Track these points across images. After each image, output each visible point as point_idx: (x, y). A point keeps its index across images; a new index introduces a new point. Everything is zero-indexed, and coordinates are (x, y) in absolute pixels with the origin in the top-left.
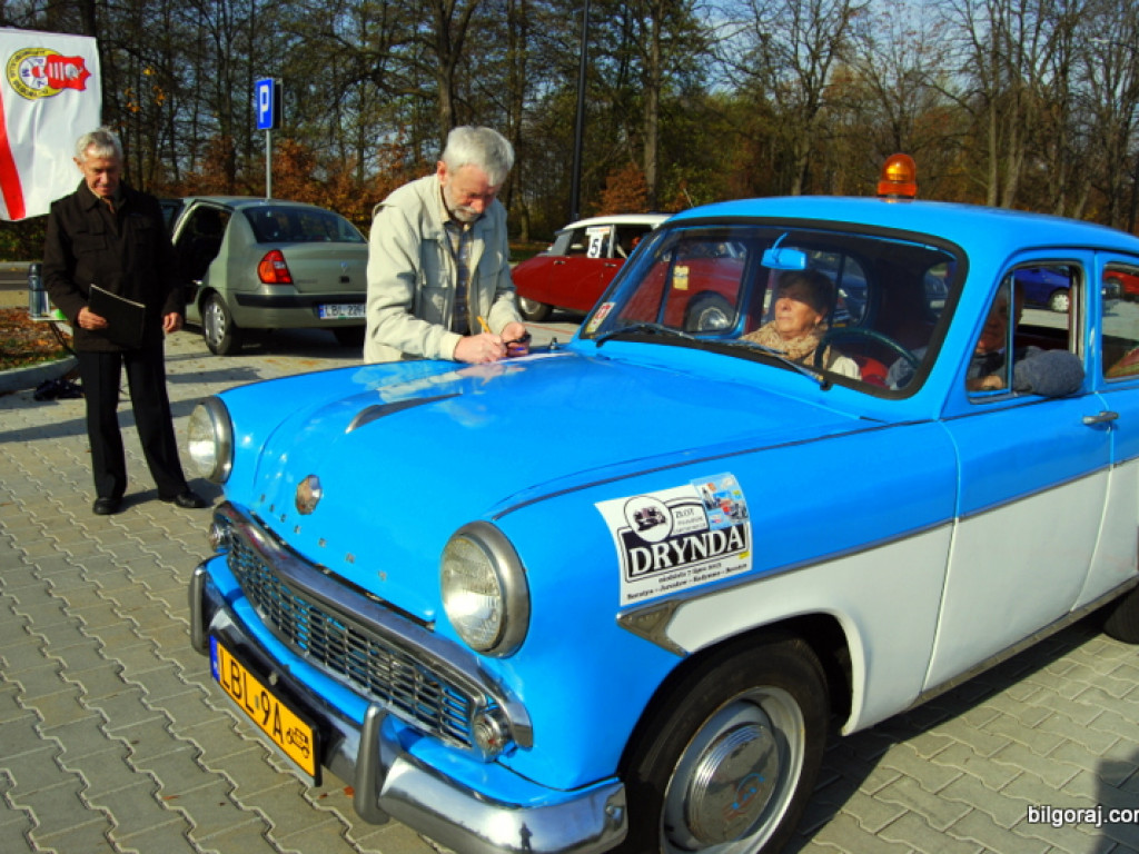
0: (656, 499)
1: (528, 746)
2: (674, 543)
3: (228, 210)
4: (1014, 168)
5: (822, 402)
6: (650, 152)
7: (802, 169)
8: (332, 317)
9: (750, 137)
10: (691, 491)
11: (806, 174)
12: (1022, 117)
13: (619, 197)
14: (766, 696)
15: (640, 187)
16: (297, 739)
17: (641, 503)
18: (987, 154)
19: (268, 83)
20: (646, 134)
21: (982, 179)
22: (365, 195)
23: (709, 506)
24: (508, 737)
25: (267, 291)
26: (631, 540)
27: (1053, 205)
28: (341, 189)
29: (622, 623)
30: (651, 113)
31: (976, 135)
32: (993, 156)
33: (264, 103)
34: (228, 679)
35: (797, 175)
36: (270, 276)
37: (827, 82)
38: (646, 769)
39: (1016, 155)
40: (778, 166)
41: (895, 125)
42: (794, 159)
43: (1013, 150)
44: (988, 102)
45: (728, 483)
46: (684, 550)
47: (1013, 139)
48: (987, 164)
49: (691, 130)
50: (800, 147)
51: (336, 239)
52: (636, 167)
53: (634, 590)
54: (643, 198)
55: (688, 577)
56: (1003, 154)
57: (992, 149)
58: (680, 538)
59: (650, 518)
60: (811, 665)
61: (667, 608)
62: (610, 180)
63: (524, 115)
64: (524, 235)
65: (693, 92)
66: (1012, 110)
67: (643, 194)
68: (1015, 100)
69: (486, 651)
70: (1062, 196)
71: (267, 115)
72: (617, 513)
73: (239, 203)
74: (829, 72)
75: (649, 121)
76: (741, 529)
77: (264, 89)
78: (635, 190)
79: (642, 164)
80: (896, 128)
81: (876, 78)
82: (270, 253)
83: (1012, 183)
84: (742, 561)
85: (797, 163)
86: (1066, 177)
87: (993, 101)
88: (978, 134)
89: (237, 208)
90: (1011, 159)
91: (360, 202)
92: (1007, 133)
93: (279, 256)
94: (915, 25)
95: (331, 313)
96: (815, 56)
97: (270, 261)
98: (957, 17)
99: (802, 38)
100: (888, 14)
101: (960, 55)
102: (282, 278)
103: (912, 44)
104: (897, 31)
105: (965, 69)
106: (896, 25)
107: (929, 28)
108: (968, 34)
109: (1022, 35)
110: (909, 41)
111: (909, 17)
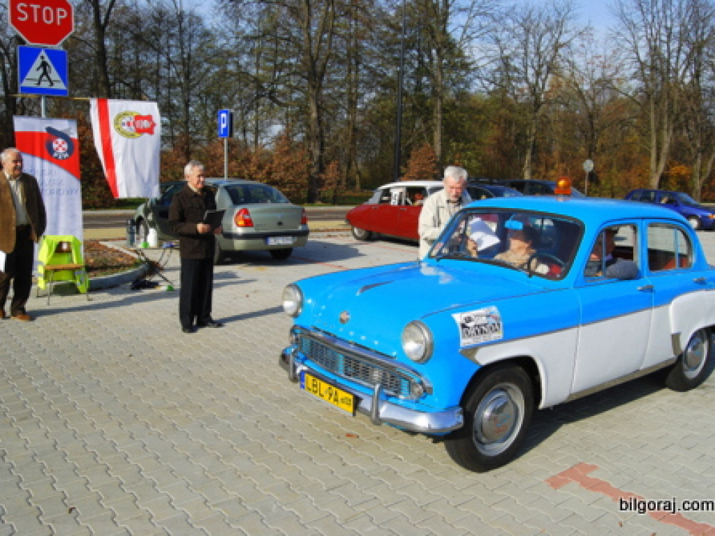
0: (471, 314)
1: (431, 394)
2: (477, 328)
3: (216, 186)
4: (667, 139)
5: (529, 282)
6: (437, 136)
7: (532, 143)
8: (274, 244)
9: (499, 125)
10: (482, 311)
11: (535, 146)
12: (671, 106)
13: (419, 164)
14: (509, 388)
15: (432, 157)
16: (345, 401)
17: (466, 315)
18: (650, 129)
19: (226, 112)
20: (434, 125)
21: (647, 146)
22: (267, 167)
23: (488, 316)
24: (425, 391)
25: (240, 231)
26: (464, 326)
27: (693, 160)
28: (252, 164)
29: (461, 353)
30: (437, 113)
31: (642, 117)
32: (653, 131)
33: (224, 122)
34: (311, 386)
35: (529, 147)
36: (241, 223)
37: (547, 88)
38: (468, 406)
39: (668, 130)
40: (517, 142)
41: (589, 113)
42: (526, 137)
43: (666, 127)
44: (649, 97)
45: (494, 309)
46: (480, 330)
47: (666, 120)
48: (650, 136)
49: (461, 118)
50: (530, 129)
51: (273, 201)
52: (429, 145)
53: (465, 342)
54: (434, 165)
55: (481, 339)
56: (659, 131)
57: (653, 126)
58: (479, 326)
59: (469, 320)
60: (525, 377)
61: (475, 349)
62: (413, 153)
63: (358, 113)
64: (358, 186)
65: (462, 95)
66: (664, 102)
67: (434, 162)
68: (666, 96)
69: (418, 361)
70: (700, 155)
71: (225, 130)
72: (459, 318)
73: (220, 182)
74: (547, 83)
75: (436, 117)
76: (499, 325)
77: (224, 115)
78: (429, 159)
79: (432, 144)
80: (591, 116)
81: (576, 85)
82: (241, 210)
83: (666, 147)
84: (499, 335)
85: (528, 140)
86: (701, 142)
87: (652, 96)
88: (644, 117)
89: (221, 185)
90: (665, 132)
91: (264, 171)
92: (661, 117)
93: (246, 212)
94: (600, 51)
95: (273, 242)
96: (538, 74)
97: (241, 215)
98: (627, 45)
99: (529, 63)
100: (583, 46)
101: (630, 68)
102: (248, 223)
103: (599, 63)
104: (589, 56)
105: (634, 76)
106: (589, 52)
107: (609, 53)
108: (635, 55)
109: (669, 54)
110: (597, 62)
111: (596, 47)
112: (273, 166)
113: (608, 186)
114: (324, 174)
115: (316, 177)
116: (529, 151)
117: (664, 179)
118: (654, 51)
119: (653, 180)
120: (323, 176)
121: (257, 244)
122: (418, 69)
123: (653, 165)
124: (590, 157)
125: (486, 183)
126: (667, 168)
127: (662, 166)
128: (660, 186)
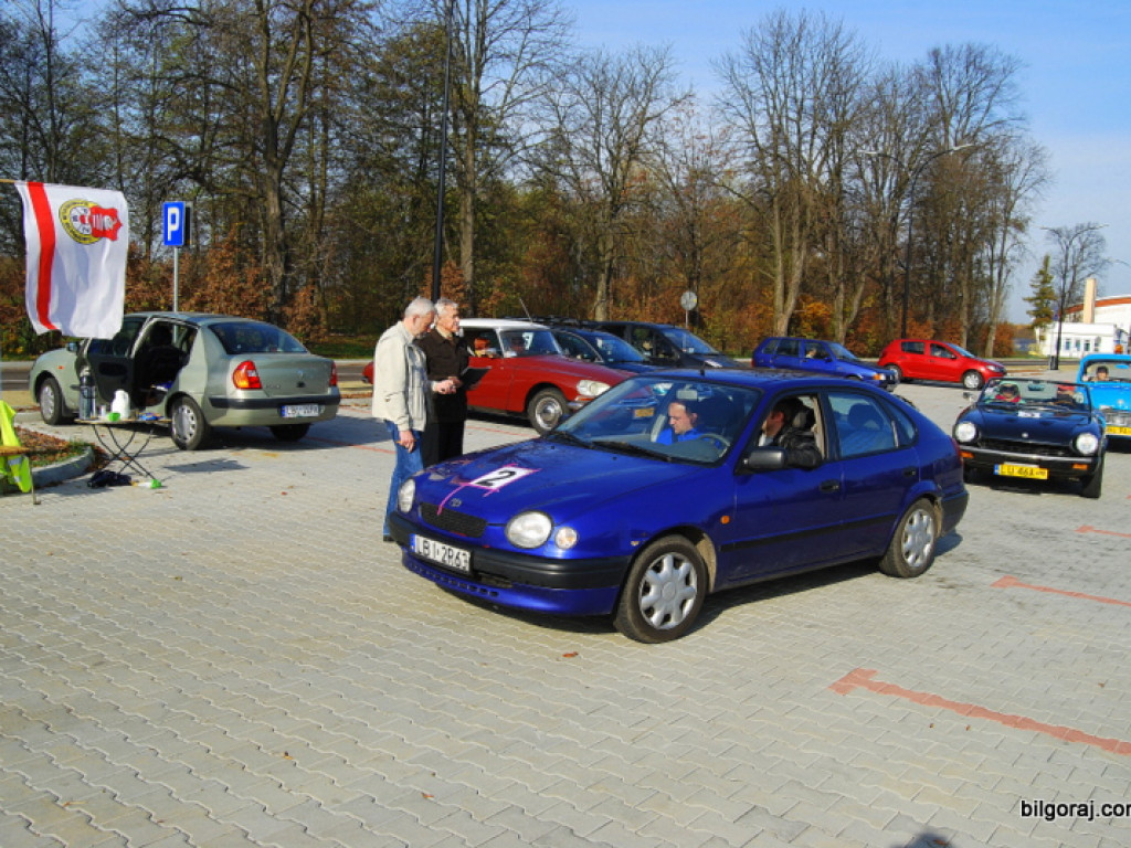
3: (193, 326)
4: (798, 261)
6: (466, 249)
7: (607, 265)
8: (291, 416)
11: (610, 269)
12: (803, 213)
15: (459, 284)
18: (773, 248)
20: (462, 233)
21: (769, 272)
25: (241, 395)
27: (833, 294)
30: (466, 213)
32: (779, 250)
35: (603, 271)
36: (245, 383)
39: (799, 249)
41: (689, 222)
42: (599, 255)
43: (796, 245)
44: (771, 199)
47: (795, 234)
48: (773, 257)
50: (604, 243)
52: (454, 264)
54: (461, 295)
56: (788, 247)
57: (777, 244)
66: (793, 209)
67: (462, 290)
68: (797, 199)
70: (842, 286)
71: (175, 234)
73: (201, 318)
75: (465, 221)
78: (454, 286)
79: (459, 263)
80: (691, 225)
81: (670, 178)
82: (242, 363)
83: (796, 275)
85: (602, 259)
86: (845, 267)
87: (776, 199)
88: (760, 226)
89: (203, 323)
90: (795, 252)
92: (790, 229)
93: (251, 366)
94: (704, 130)
95: (290, 413)
96: (614, 160)
97: (243, 371)
98: (741, 122)
99: (603, 143)
100: (678, 119)
101: (744, 156)
102: (254, 384)
103: (702, 148)
104: (687, 136)
105: (749, 167)
106: (687, 130)
107: (716, 131)
108: (752, 138)
109: (800, 139)
110: (698, 144)
111: (698, 123)
112: (208, 292)
113: (719, 331)
114: (292, 306)
115: (277, 311)
116: (603, 277)
117: (794, 321)
118: (778, 131)
119: (779, 323)
120: (288, 311)
121: (267, 416)
122: (422, 141)
123: (779, 302)
124: (690, 287)
125: (575, 325)
126: (798, 306)
127: (792, 302)
128: (789, 331)
